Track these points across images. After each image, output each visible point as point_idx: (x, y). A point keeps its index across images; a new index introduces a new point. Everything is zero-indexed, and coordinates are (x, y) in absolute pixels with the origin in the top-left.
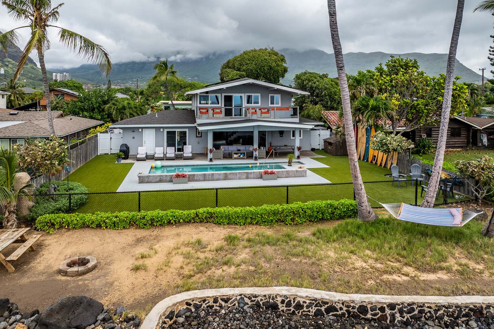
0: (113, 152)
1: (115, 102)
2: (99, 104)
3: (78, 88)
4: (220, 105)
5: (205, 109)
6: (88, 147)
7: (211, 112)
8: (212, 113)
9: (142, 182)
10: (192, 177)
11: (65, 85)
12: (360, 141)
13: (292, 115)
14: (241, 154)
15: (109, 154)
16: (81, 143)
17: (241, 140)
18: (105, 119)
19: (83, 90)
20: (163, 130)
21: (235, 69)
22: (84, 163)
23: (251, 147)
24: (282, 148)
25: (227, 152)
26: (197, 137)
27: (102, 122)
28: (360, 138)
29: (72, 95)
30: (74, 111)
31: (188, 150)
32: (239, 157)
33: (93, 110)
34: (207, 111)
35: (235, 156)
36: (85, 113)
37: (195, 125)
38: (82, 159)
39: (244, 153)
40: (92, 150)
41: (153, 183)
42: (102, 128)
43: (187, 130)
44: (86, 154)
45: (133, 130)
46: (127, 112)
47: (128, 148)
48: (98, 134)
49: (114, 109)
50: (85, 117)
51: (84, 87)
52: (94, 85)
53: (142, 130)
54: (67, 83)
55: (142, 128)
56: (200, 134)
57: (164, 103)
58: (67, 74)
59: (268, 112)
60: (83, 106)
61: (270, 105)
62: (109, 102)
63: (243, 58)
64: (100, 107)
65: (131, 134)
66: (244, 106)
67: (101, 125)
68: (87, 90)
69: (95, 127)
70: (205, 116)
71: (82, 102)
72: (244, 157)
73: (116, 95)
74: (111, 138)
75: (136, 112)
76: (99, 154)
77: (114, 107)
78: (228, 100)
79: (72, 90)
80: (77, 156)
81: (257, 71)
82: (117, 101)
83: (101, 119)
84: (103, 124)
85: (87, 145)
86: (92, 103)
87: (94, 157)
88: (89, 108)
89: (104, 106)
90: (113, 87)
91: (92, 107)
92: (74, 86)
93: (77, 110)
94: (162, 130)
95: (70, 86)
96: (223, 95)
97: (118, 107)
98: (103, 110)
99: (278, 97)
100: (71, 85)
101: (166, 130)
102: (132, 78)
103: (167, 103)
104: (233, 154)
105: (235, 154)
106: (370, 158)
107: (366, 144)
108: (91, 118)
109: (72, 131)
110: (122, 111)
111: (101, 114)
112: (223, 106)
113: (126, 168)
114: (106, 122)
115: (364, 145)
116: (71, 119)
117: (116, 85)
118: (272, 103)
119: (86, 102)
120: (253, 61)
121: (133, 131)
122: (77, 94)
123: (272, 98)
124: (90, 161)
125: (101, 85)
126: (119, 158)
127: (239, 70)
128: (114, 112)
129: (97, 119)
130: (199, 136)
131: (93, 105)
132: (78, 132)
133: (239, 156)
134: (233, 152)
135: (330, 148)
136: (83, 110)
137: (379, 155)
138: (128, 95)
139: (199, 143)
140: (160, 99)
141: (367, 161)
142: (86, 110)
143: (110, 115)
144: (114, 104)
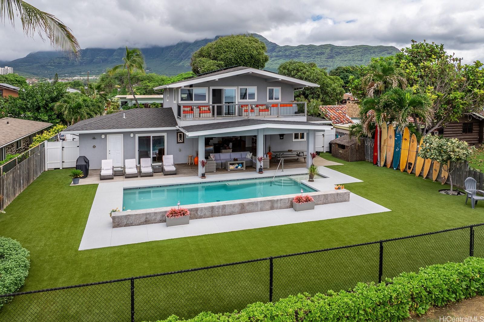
0: (66, 165)
1: (66, 98)
2: (46, 101)
3: (21, 83)
4: (207, 101)
5: (190, 107)
6: (32, 162)
7: (196, 111)
8: (198, 112)
9: (118, 225)
10: (195, 212)
11: (4, 79)
12: (384, 143)
13: (296, 113)
14: (238, 164)
15: (61, 168)
16: (21, 160)
17: (231, 145)
18: (53, 120)
19: (26, 85)
20: (134, 136)
21: (210, 58)
22: (26, 187)
23: (248, 154)
24: (285, 153)
25: (220, 162)
26: (178, 143)
27: (49, 124)
28: (385, 140)
29: (13, 91)
30: (14, 111)
31: (168, 162)
32: (237, 169)
33: (38, 109)
34: (192, 110)
35: (232, 167)
36: (29, 114)
37: (177, 128)
38: (22, 182)
39: (242, 163)
40: (36, 166)
41: (135, 225)
42: (49, 132)
43: (165, 134)
44: (29, 173)
45: (94, 136)
46: (84, 111)
47: (87, 162)
48: (46, 142)
49: (66, 108)
50: (28, 118)
51: (27, 82)
52: (39, 79)
53: (106, 137)
54: (7, 77)
55: (106, 134)
56: (182, 139)
57: (121, 98)
58: (9, 68)
59: (267, 109)
60: (25, 105)
61: (268, 101)
62: (59, 99)
63: (220, 45)
64: (48, 106)
65: (91, 143)
66: (237, 103)
67: (48, 129)
68: (31, 85)
69: (41, 132)
70: (189, 116)
71: (24, 100)
72: (242, 168)
73: (67, 91)
74: (63, 147)
75: (93, 111)
76: (46, 170)
77: (67, 106)
78: (217, 95)
79: (13, 84)
80: (14, 180)
81: (237, 61)
82: (69, 97)
83: (48, 120)
84: (51, 127)
85: (29, 161)
86: (37, 101)
87: (39, 174)
88: (33, 106)
89: (52, 104)
90: (60, 81)
91: (36, 106)
92: (16, 80)
93: (17, 110)
94: (132, 135)
95: (11, 81)
96: (211, 88)
97: (71, 106)
98: (52, 109)
99: (277, 91)
100: (12, 79)
101: (137, 136)
102: (80, 72)
103: (125, 98)
104: (229, 165)
105: (231, 164)
106: (402, 165)
107: (395, 148)
108: (36, 119)
109: (8, 141)
110: (76, 110)
111: (49, 113)
112: (211, 103)
113: (88, 195)
114: (55, 124)
115: (393, 149)
116: (8, 123)
117: (63, 79)
118: (271, 98)
119: (29, 99)
120: (232, 48)
121: (94, 138)
122: (18, 89)
123: (271, 92)
124: (34, 182)
125: (46, 79)
126: (77, 178)
127: (215, 59)
128: (66, 112)
129: (43, 121)
130: (181, 141)
131: (38, 103)
132: (17, 142)
133: (237, 167)
134: (229, 163)
135: (341, 152)
136: (24, 109)
137: (417, 163)
138: (78, 89)
139: (180, 151)
140: (115, 93)
141: (398, 169)
142: (29, 109)
143: (60, 116)
144: (65, 102)
